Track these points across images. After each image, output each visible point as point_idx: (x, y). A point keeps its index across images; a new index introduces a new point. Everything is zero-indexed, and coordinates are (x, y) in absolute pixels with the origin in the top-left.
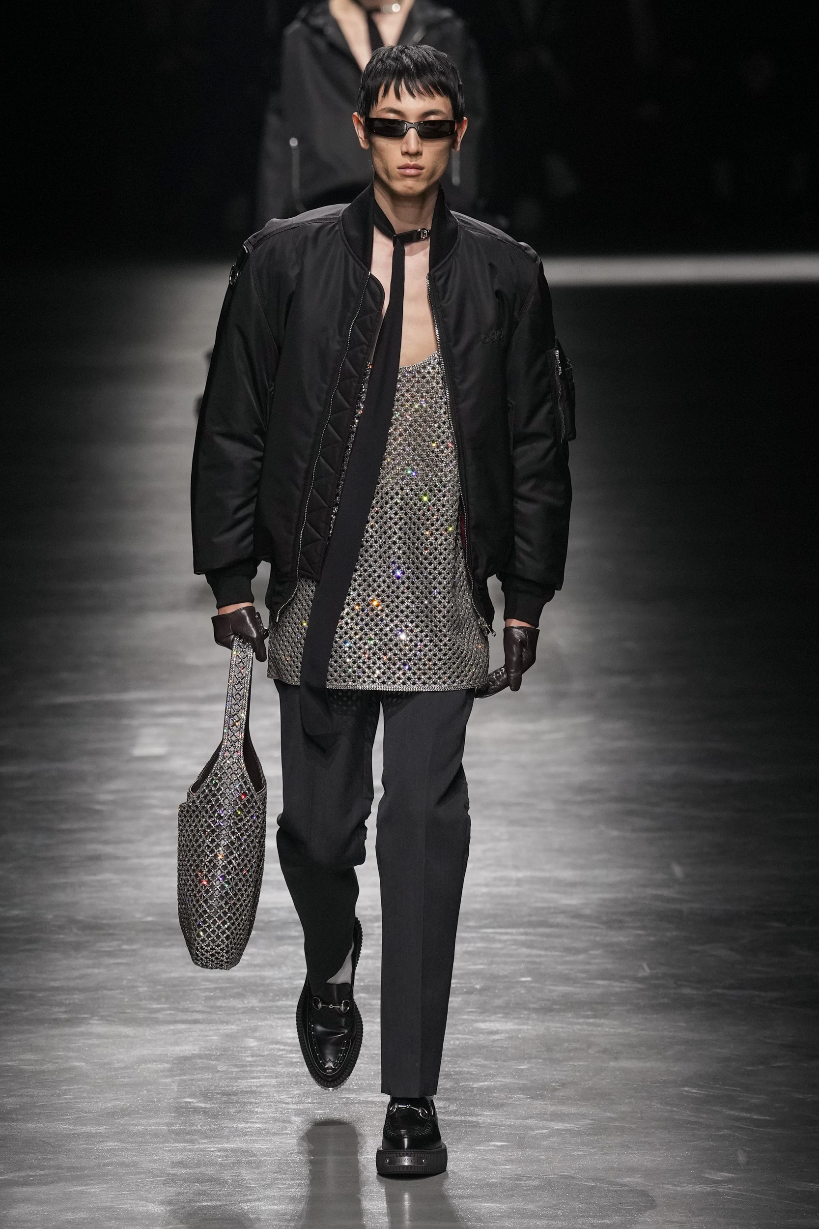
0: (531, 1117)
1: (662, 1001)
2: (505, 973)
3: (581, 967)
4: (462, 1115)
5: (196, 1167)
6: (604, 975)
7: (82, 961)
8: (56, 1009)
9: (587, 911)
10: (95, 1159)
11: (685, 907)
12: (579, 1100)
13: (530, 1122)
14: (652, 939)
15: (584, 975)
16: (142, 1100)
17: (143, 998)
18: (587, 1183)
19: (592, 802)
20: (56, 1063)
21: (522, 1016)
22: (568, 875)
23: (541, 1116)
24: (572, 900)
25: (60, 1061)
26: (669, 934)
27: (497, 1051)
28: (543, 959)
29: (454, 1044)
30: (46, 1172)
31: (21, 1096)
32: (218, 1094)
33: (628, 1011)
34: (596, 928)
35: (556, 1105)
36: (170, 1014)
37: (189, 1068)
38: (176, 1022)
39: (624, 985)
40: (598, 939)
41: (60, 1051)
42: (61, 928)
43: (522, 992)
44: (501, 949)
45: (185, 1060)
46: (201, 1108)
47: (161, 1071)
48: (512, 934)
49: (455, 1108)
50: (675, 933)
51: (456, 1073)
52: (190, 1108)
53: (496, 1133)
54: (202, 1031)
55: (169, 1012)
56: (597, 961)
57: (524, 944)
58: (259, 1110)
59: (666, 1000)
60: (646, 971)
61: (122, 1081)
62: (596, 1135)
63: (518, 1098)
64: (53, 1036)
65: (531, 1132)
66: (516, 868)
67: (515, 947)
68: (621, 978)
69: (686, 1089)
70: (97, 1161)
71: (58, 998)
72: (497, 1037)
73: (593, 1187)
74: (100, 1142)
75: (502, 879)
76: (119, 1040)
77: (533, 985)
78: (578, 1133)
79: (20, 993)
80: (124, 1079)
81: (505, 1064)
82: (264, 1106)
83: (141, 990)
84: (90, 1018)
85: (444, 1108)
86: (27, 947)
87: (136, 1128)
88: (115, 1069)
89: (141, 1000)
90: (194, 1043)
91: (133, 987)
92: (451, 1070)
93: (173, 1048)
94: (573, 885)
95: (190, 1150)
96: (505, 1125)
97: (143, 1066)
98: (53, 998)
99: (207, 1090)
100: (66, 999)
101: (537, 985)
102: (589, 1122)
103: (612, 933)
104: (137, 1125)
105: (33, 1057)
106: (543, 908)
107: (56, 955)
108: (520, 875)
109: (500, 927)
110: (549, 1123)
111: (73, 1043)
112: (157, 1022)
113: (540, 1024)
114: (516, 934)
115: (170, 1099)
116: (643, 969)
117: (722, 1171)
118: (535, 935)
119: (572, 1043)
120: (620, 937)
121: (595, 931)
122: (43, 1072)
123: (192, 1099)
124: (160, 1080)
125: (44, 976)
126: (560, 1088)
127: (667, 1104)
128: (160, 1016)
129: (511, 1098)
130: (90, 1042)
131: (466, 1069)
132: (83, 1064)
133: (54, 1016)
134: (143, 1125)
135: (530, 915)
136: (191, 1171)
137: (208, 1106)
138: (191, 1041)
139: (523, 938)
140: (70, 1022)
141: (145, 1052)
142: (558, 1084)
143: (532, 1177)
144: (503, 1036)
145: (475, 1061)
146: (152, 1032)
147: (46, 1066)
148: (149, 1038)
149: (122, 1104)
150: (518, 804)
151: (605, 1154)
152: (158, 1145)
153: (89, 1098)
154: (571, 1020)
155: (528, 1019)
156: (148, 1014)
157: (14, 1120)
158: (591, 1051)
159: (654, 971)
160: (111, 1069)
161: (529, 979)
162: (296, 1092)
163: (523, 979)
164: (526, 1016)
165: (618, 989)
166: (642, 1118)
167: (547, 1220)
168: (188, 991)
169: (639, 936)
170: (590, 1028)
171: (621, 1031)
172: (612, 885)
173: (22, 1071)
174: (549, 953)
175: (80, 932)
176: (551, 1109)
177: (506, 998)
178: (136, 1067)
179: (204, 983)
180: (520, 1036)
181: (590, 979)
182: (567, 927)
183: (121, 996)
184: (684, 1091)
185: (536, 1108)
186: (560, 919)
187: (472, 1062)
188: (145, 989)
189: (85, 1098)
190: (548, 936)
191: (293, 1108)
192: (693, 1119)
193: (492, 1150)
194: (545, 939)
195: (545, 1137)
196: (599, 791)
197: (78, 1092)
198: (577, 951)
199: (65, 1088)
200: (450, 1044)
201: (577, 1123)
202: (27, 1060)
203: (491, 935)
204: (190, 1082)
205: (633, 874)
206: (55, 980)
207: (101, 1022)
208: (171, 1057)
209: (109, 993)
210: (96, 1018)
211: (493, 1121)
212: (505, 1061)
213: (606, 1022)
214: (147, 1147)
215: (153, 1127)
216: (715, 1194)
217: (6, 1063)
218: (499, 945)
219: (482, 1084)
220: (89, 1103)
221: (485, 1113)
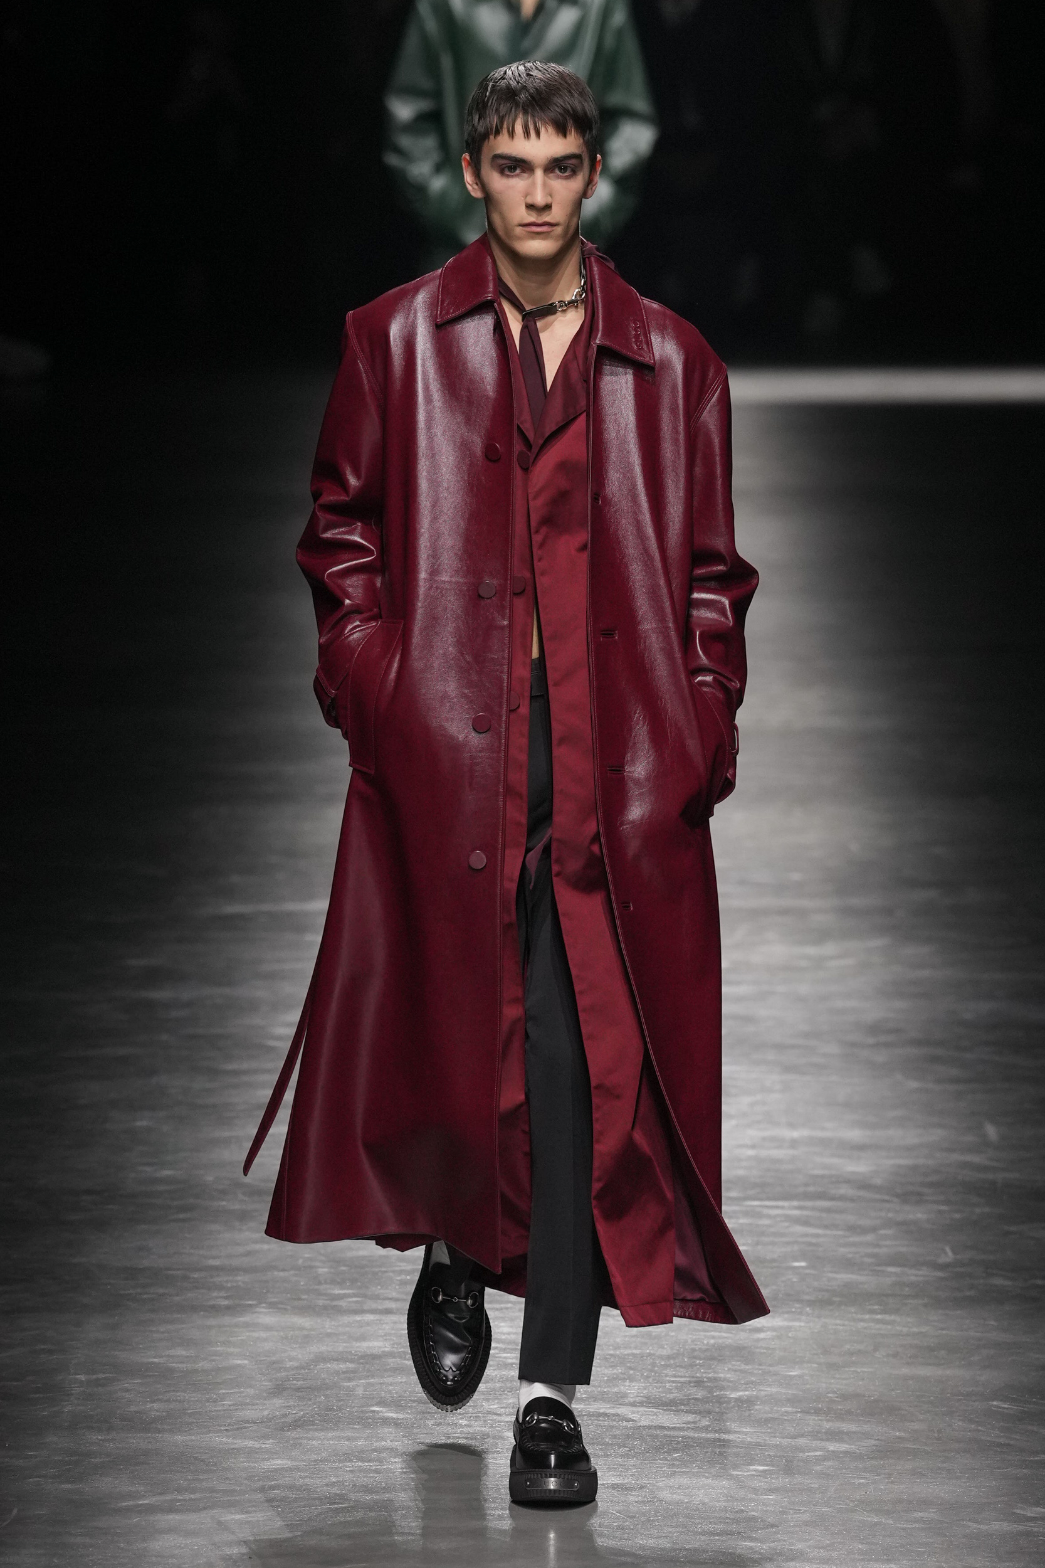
0: (802, 1436)
1: (968, 1293)
2: (775, 1256)
3: (870, 1250)
4: (716, 1432)
5: (384, 1492)
6: (896, 1260)
7: (247, 1234)
8: (215, 1294)
9: (878, 1181)
10: (259, 1480)
11: (1000, 1177)
12: (862, 1415)
13: (801, 1441)
14: (957, 1216)
15: (868, 1260)
16: (319, 1407)
17: (323, 1282)
18: (869, 1519)
19: (887, 1045)
20: (213, 1360)
21: (793, 1310)
22: (855, 1135)
23: (815, 1435)
24: (859, 1167)
25: (217, 1358)
26: (978, 1210)
27: (761, 1353)
28: (821, 1240)
29: (708, 1343)
30: (197, 1496)
31: (168, 1401)
32: (414, 1401)
33: (925, 1305)
34: (886, 1201)
35: (832, 1421)
36: (356, 1302)
37: (379, 1370)
38: (363, 1312)
39: (921, 1273)
40: (890, 1215)
41: (218, 1346)
42: (223, 1192)
43: (795, 1280)
44: (769, 1226)
45: (373, 1359)
46: (393, 1419)
47: (344, 1373)
48: (782, 1208)
49: (707, 1423)
50: (987, 1210)
51: (710, 1380)
52: (379, 1419)
53: (758, 1454)
54: (395, 1323)
55: (354, 1299)
56: (888, 1243)
57: (797, 1221)
58: (464, 1422)
59: (972, 1293)
60: (948, 1256)
61: (295, 1384)
62: (881, 1459)
63: (786, 1412)
64: (210, 1327)
65: (801, 1455)
66: (792, 1126)
67: (786, 1224)
68: (917, 1264)
69: (995, 1403)
70: (261, 1483)
71: (217, 1280)
72: (762, 1335)
73: (876, 1524)
74: (264, 1460)
75: (773, 1139)
76: (292, 1332)
77: (808, 1271)
78: (859, 1457)
79: (171, 1272)
80: (297, 1381)
81: (771, 1368)
82: (471, 1417)
83: (321, 1271)
84: (256, 1306)
85: (693, 1422)
86: (181, 1216)
87: (310, 1443)
88: (286, 1369)
89: (320, 1283)
90: (385, 1338)
91: (311, 1267)
92: (704, 1375)
93: (358, 1344)
94: (861, 1148)
95: (377, 1471)
96: (769, 1445)
97: (322, 1366)
98: (212, 1280)
99: (399, 1397)
100: (227, 1282)
101: (813, 1272)
102: (874, 1442)
103: (907, 1208)
104: (313, 1439)
105: (184, 1353)
106: (823, 1177)
107: (215, 1227)
108: (795, 1134)
109: (769, 1199)
110: (823, 1444)
111: (235, 1337)
112: (340, 1311)
113: (816, 1320)
114: (789, 1208)
115: (354, 1407)
116: (946, 1253)
117: (1037, 1504)
118: (813, 1209)
119: (855, 1345)
120: (919, 1214)
121: (887, 1205)
122: (196, 1371)
123: (380, 1407)
124: (342, 1384)
125: (201, 1252)
126: (839, 1400)
127: (971, 1421)
128: (343, 1303)
129: (777, 1412)
130: (256, 1335)
131: (722, 1375)
132: (246, 1362)
133: (212, 1303)
134: (318, 1439)
135: (806, 1185)
136: (378, 1497)
137: (401, 1416)
138: (381, 1336)
139: (796, 1212)
140: (230, 1310)
141: (324, 1348)
142: (836, 1395)
143: (801, 1510)
144: (769, 1334)
145: (734, 1365)
146: (333, 1323)
147: (200, 1365)
148: (329, 1331)
149: (294, 1412)
150: (793, 1047)
151: (892, 1482)
152: (337, 1464)
153: (253, 1405)
154: (854, 1315)
155: (801, 1313)
156: (328, 1302)
157: (159, 1432)
158: (877, 1355)
159: (958, 1257)
160: (281, 1368)
161: (803, 1264)
162: (511, 1401)
163: (796, 1264)
164: (799, 1310)
165: (913, 1278)
166: (939, 1439)
167: (818, 1563)
168: (380, 1274)
169: (940, 1212)
170: (878, 1326)
171: (915, 1330)
172: (909, 1149)
173: (172, 1370)
174: (828, 1232)
175: (246, 1199)
176: (827, 1425)
177: (774, 1287)
178: (312, 1366)
179: (399, 1264)
180: (790, 1335)
181: (879, 1265)
182: (852, 1200)
183: (295, 1279)
184: (992, 1405)
185: (808, 1425)
186: (844, 1190)
187: (730, 1366)
188: (326, 1270)
189: (248, 1404)
190: (828, 1210)
191: (506, 1420)
192: (1002, 1441)
193: (753, 1475)
194: (824, 1215)
195: (818, 1460)
196: (897, 1031)
197: (239, 1397)
198: (864, 1231)
199: (224, 1391)
200: (703, 1343)
201: (859, 1443)
202: (176, 1356)
203: (758, 1209)
204: (379, 1386)
205: (937, 1135)
206: (214, 1258)
207: (271, 1310)
208: (356, 1355)
209: (281, 1274)
210: (264, 1305)
211: (755, 1439)
212: (770, 1365)
213: (898, 1319)
214: (323, 1466)
215: (331, 1442)
216: (1027, 1534)
217: (151, 1360)
218: (766, 1222)
219: (741, 1393)
220: (253, 1411)
221: (744, 1430)
